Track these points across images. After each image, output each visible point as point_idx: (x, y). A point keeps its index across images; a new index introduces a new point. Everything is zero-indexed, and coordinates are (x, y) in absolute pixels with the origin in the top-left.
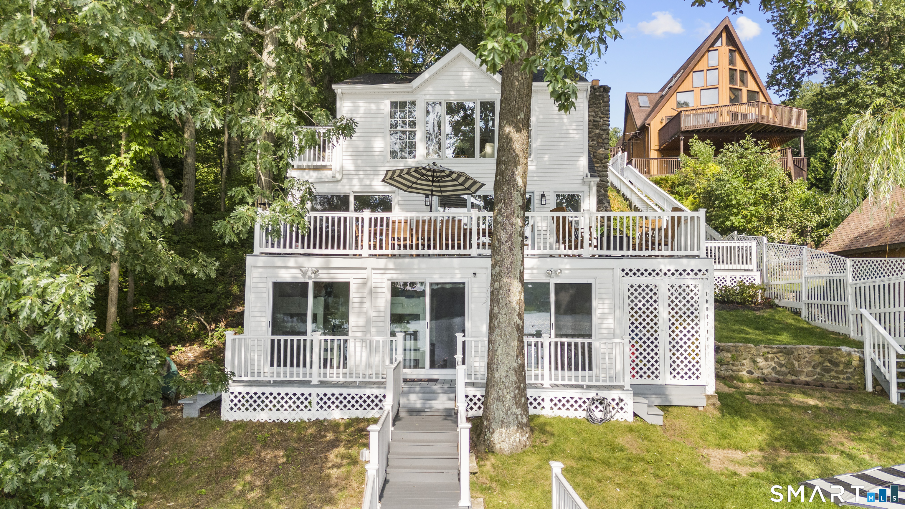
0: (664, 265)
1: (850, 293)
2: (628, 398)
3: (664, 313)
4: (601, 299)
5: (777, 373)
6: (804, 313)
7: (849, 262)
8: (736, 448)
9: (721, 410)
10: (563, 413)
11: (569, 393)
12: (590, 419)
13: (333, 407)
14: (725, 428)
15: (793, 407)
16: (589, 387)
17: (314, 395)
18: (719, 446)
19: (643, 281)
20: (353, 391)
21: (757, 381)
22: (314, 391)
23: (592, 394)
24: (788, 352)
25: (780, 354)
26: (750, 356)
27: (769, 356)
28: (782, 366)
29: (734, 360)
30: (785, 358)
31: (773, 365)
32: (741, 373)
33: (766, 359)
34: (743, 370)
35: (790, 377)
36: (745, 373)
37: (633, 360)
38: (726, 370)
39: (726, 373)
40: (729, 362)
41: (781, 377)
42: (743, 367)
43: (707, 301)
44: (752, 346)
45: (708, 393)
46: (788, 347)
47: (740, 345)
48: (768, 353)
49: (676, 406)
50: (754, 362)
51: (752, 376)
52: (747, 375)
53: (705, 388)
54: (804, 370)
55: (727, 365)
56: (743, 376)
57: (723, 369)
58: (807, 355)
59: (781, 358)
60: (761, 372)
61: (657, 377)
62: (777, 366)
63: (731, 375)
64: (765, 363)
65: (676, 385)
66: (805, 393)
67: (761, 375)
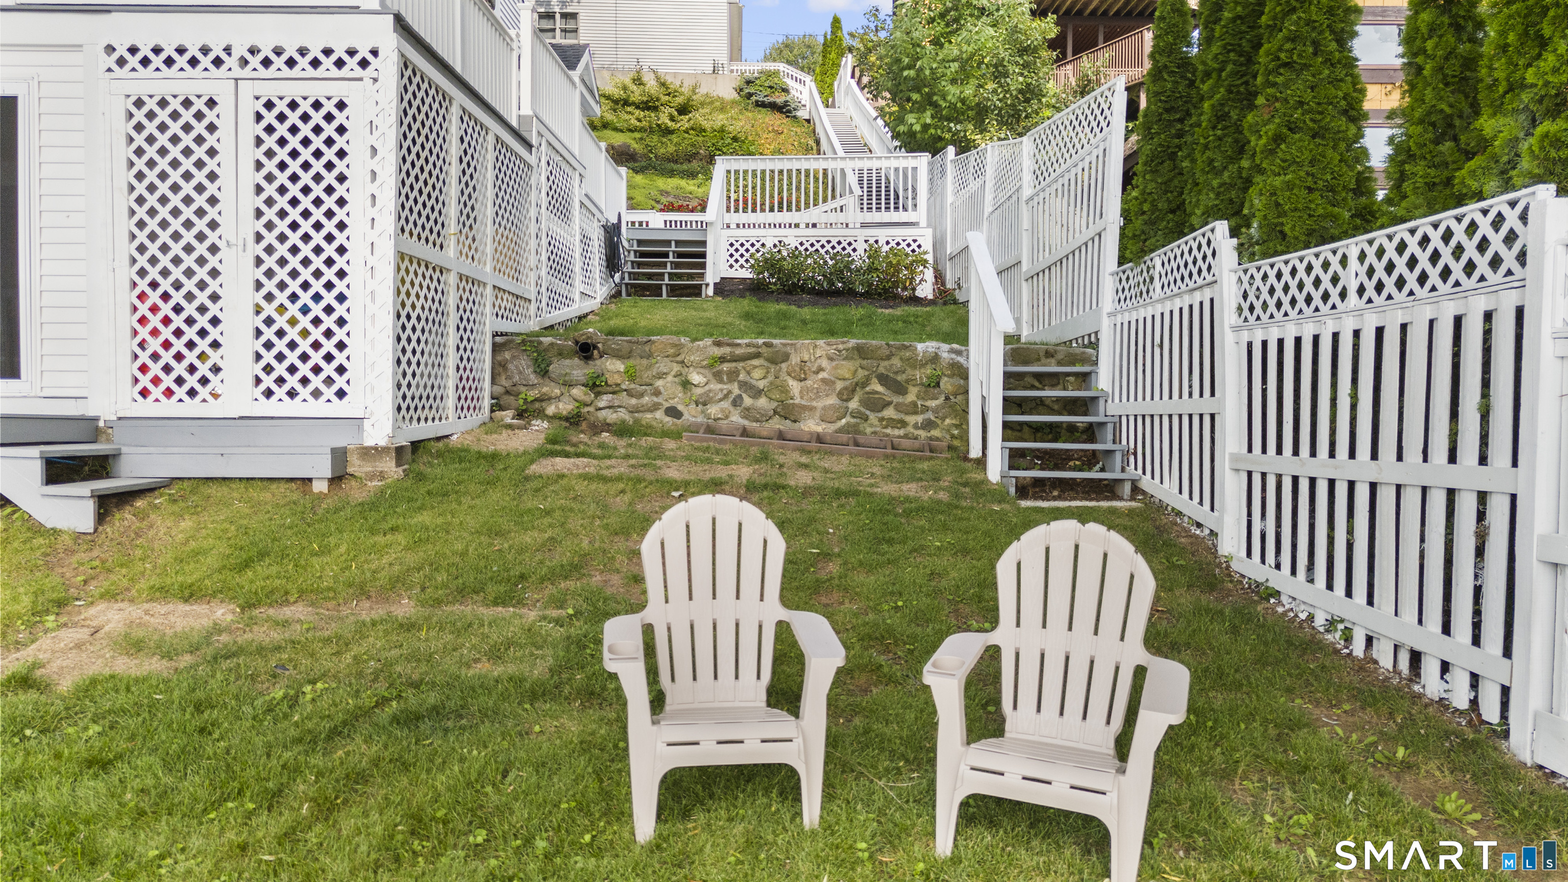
5: (745, 413)
19: (174, 84)
24: (775, 357)
25: (755, 362)
26: (676, 368)
27: (725, 367)
28: (757, 393)
29: (632, 379)
30: (768, 372)
31: (736, 391)
32: (649, 416)
33: (718, 376)
34: (655, 407)
35: (777, 424)
36: (659, 414)
37: (144, 340)
38: (610, 407)
39: (611, 417)
40: (618, 385)
41: (754, 424)
42: (655, 399)
43: (374, 151)
44: (683, 340)
45: (369, 442)
46: (776, 342)
47: (653, 338)
48: (722, 359)
49: (240, 479)
50: (686, 384)
51: (679, 422)
52: (668, 419)
53: (360, 428)
54: (814, 404)
55: (614, 393)
56: (654, 423)
57: (601, 404)
58: (825, 363)
59: (757, 374)
60: (703, 412)
61: (216, 396)
62: (744, 396)
63: (623, 421)
64: (715, 386)
65: (272, 418)
66: (764, 457)
67: (700, 419)
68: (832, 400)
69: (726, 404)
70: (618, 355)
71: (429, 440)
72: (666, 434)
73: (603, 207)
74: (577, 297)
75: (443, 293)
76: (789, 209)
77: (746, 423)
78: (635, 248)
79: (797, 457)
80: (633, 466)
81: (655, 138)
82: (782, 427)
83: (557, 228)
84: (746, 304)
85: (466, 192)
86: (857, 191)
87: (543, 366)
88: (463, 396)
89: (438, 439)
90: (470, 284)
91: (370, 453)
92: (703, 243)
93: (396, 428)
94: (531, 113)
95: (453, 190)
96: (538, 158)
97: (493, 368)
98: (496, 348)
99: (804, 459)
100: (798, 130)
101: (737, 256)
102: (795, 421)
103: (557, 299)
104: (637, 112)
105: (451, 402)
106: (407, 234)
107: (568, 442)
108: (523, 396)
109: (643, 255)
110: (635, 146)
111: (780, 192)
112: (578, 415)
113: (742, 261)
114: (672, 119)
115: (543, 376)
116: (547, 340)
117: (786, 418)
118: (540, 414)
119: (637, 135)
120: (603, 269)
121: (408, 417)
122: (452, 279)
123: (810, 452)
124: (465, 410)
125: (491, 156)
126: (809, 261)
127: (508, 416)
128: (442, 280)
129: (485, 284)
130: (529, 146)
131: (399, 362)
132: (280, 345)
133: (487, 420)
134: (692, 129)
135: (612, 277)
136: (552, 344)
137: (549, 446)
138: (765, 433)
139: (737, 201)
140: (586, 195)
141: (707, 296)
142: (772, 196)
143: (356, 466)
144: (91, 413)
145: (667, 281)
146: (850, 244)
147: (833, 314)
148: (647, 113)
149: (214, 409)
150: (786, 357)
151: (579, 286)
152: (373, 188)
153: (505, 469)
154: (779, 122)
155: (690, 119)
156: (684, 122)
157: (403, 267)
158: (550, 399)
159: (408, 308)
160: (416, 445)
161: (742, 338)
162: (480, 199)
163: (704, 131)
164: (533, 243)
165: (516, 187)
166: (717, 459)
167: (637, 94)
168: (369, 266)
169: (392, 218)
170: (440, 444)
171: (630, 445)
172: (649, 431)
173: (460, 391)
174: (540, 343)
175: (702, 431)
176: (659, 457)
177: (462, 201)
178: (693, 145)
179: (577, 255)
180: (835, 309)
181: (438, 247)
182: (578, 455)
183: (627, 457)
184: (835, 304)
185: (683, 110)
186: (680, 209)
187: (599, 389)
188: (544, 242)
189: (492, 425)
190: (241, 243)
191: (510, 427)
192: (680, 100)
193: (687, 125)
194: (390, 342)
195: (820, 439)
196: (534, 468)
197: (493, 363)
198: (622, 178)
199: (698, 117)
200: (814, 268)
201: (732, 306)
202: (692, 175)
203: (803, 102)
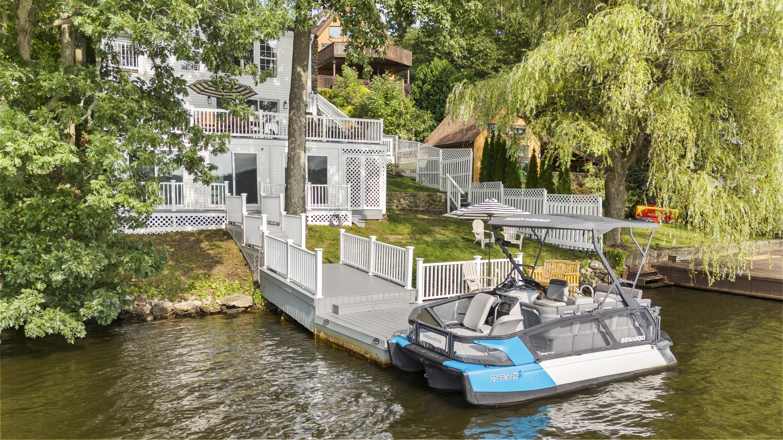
0: (364, 148)
1: (441, 166)
2: (350, 214)
3: (363, 173)
4: (332, 165)
5: (409, 206)
6: (417, 180)
7: (441, 150)
8: (398, 234)
9: (389, 221)
10: (318, 223)
11: (321, 213)
12: (332, 225)
13: (187, 224)
14: (393, 227)
15: (419, 219)
16: (330, 210)
17: (174, 217)
18: (391, 234)
19: (353, 156)
20: (199, 215)
21: (400, 210)
22: (174, 215)
23: (332, 213)
24: (414, 196)
25: (411, 197)
26: (397, 198)
27: (406, 198)
28: (411, 203)
29: (390, 200)
30: (413, 199)
31: (408, 202)
33: (404, 200)
44: (398, 193)
45: (383, 213)
46: (414, 193)
50: (399, 201)
51: (398, 208)
53: (381, 211)
54: (421, 205)
58: (423, 197)
61: (359, 206)
65: (369, 210)
68: (424, 204)
69: (406, 205)
77: (410, 208)
117: (416, 207)
138: (413, 210)
150: (416, 196)
152: (383, 173)
175: (402, 210)
190: (363, 181)
195: (423, 211)
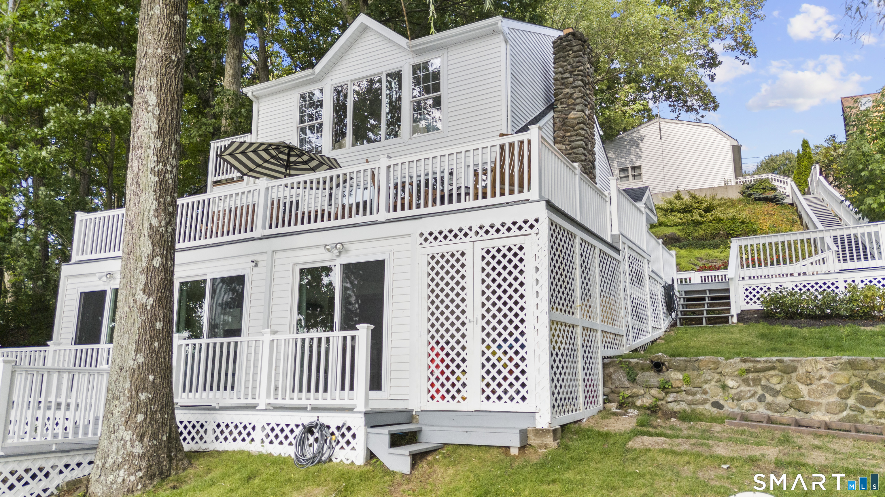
0: (477, 220)
2: (358, 425)
5: (768, 406)
19: (447, 247)
25: (772, 372)
26: (717, 377)
27: (751, 376)
28: (776, 393)
29: (688, 384)
30: (782, 379)
31: (760, 392)
32: (701, 407)
33: (746, 382)
34: (705, 401)
35: (792, 414)
36: (708, 406)
37: (433, 371)
38: (675, 401)
39: (676, 407)
40: (679, 387)
41: (776, 414)
42: (704, 396)
43: (537, 269)
44: (720, 359)
45: (539, 426)
46: (786, 359)
47: (700, 358)
48: (748, 371)
49: (475, 445)
50: (724, 387)
51: (721, 411)
52: (714, 409)
53: (534, 418)
54: (820, 401)
55: (677, 392)
56: (705, 412)
57: (670, 399)
58: (825, 373)
59: (774, 380)
60: (737, 405)
61: (464, 399)
62: (766, 395)
63: (684, 411)
64: (744, 388)
65: (490, 411)
66: (786, 440)
67: (736, 410)
68: (834, 398)
69: (754, 400)
70: (678, 369)
71: (570, 423)
72: (713, 419)
73: (662, 275)
74: (650, 330)
75: (574, 339)
76: (785, 263)
77: (770, 413)
78: (684, 296)
79: (810, 440)
80: (694, 445)
81: (691, 228)
82: (797, 417)
83: (636, 292)
84: (761, 327)
85: (585, 282)
86: (834, 248)
87: (632, 376)
88: (588, 396)
89: (575, 422)
90: (589, 332)
91: (540, 432)
92: (728, 290)
93: (553, 418)
94: (618, 233)
95: (578, 282)
96: (624, 257)
97: (604, 378)
98: (605, 366)
99: (817, 442)
100: (786, 211)
101: (751, 296)
102: (807, 413)
103: (638, 333)
104: (679, 215)
105: (581, 400)
106: (555, 310)
107: (650, 425)
108: (622, 394)
109: (689, 300)
110: (679, 233)
111: (777, 252)
112: (656, 406)
113: (755, 299)
114: (701, 215)
115: (633, 382)
116: (634, 361)
117: (799, 411)
118: (633, 405)
119: (680, 227)
120: (665, 311)
121: (558, 411)
122: (579, 330)
123: (820, 436)
124: (589, 404)
125: (597, 261)
126: (804, 296)
127: (613, 407)
128: (574, 332)
129: (597, 330)
130: (617, 250)
131: (553, 380)
132: (494, 372)
133: (602, 409)
134: (714, 220)
135: (671, 315)
136: (637, 363)
137: (639, 428)
138: (784, 421)
139: (747, 259)
140: (652, 271)
141: (733, 323)
142: (771, 255)
143: (533, 440)
144: (410, 408)
145: (705, 315)
146: (833, 284)
147: (826, 332)
148: (685, 214)
149: (463, 406)
150: (795, 369)
151: (651, 323)
152: (537, 288)
153: (614, 444)
154: (771, 208)
155: (712, 215)
156: (709, 217)
157: (553, 328)
158: (638, 396)
159: (557, 350)
160: (563, 427)
161: (761, 356)
162: (593, 284)
163: (722, 220)
164: (623, 303)
165: (612, 274)
166: (752, 440)
167: (678, 205)
168: (536, 329)
169: (547, 302)
170: (577, 425)
171: (690, 428)
172: (702, 417)
173: (586, 393)
174: (630, 362)
175: (738, 418)
176: (711, 438)
177: (583, 287)
178: (715, 229)
179: (649, 306)
180: (827, 329)
181: (571, 314)
182: (658, 435)
183: (689, 437)
184: (827, 325)
185: (708, 210)
186: (710, 269)
187: (668, 390)
188: (629, 301)
189: (605, 413)
190: (475, 320)
191: (615, 414)
192: (705, 205)
193: (711, 218)
194: (547, 369)
195: (828, 427)
196: (631, 444)
197: (604, 375)
198: (672, 256)
199: (717, 213)
200: (808, 302)
201: (751, 329)
202: (716, 246)
203: (787, 194)
